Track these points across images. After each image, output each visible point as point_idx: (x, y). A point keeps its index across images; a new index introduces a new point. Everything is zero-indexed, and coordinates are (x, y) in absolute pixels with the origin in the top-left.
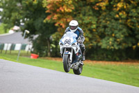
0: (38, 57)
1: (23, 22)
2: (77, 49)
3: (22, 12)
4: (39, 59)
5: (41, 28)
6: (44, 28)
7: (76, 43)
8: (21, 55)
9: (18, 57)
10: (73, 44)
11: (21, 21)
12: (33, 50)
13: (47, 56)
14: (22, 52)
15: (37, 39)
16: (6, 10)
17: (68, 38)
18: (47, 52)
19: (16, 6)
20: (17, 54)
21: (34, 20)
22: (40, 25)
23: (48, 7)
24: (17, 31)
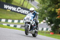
0: (53, 34)
1: (47, 18)
2: (33, 23)
3: (47, 14)
4: (54, 35)
5: (55, 21)
6: (56, 21)
7: (32, 20)
8: (46, 33)
9: (45, 33)
10: (31, 20)
11: (46, 18)
12: (51, 31)
13: (57, 33)
14: (47, 31)
15: (53, 26)
16: (40, 13)
17: (28, 17)
18: (57, 32)
19: (44, 11)
20: (44, 32)
21: (52, 18)
22: (55, 20)
23: (58, 12)
24: (44, 22)
